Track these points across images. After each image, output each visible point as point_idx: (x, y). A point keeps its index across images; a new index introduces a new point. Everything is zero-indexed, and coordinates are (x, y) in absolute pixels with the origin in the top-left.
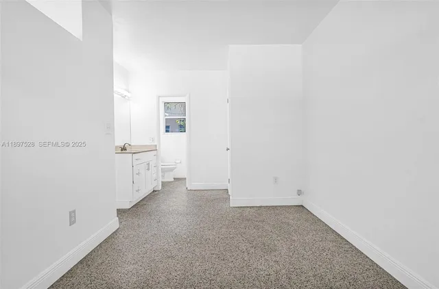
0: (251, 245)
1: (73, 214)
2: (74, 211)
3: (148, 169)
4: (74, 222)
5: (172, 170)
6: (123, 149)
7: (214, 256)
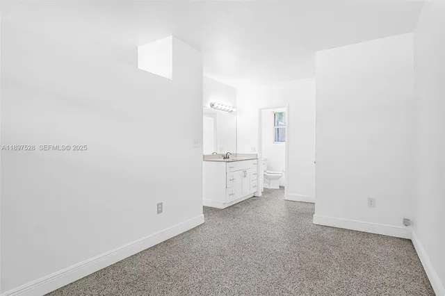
0: (299, 266)
1: (160, 206)
2: (161, 204)
3: (245, 176)
4: (161, 212)
5: (277, 178)
6: (226, 157)
7: (256, 265)
